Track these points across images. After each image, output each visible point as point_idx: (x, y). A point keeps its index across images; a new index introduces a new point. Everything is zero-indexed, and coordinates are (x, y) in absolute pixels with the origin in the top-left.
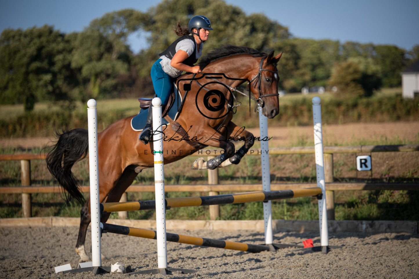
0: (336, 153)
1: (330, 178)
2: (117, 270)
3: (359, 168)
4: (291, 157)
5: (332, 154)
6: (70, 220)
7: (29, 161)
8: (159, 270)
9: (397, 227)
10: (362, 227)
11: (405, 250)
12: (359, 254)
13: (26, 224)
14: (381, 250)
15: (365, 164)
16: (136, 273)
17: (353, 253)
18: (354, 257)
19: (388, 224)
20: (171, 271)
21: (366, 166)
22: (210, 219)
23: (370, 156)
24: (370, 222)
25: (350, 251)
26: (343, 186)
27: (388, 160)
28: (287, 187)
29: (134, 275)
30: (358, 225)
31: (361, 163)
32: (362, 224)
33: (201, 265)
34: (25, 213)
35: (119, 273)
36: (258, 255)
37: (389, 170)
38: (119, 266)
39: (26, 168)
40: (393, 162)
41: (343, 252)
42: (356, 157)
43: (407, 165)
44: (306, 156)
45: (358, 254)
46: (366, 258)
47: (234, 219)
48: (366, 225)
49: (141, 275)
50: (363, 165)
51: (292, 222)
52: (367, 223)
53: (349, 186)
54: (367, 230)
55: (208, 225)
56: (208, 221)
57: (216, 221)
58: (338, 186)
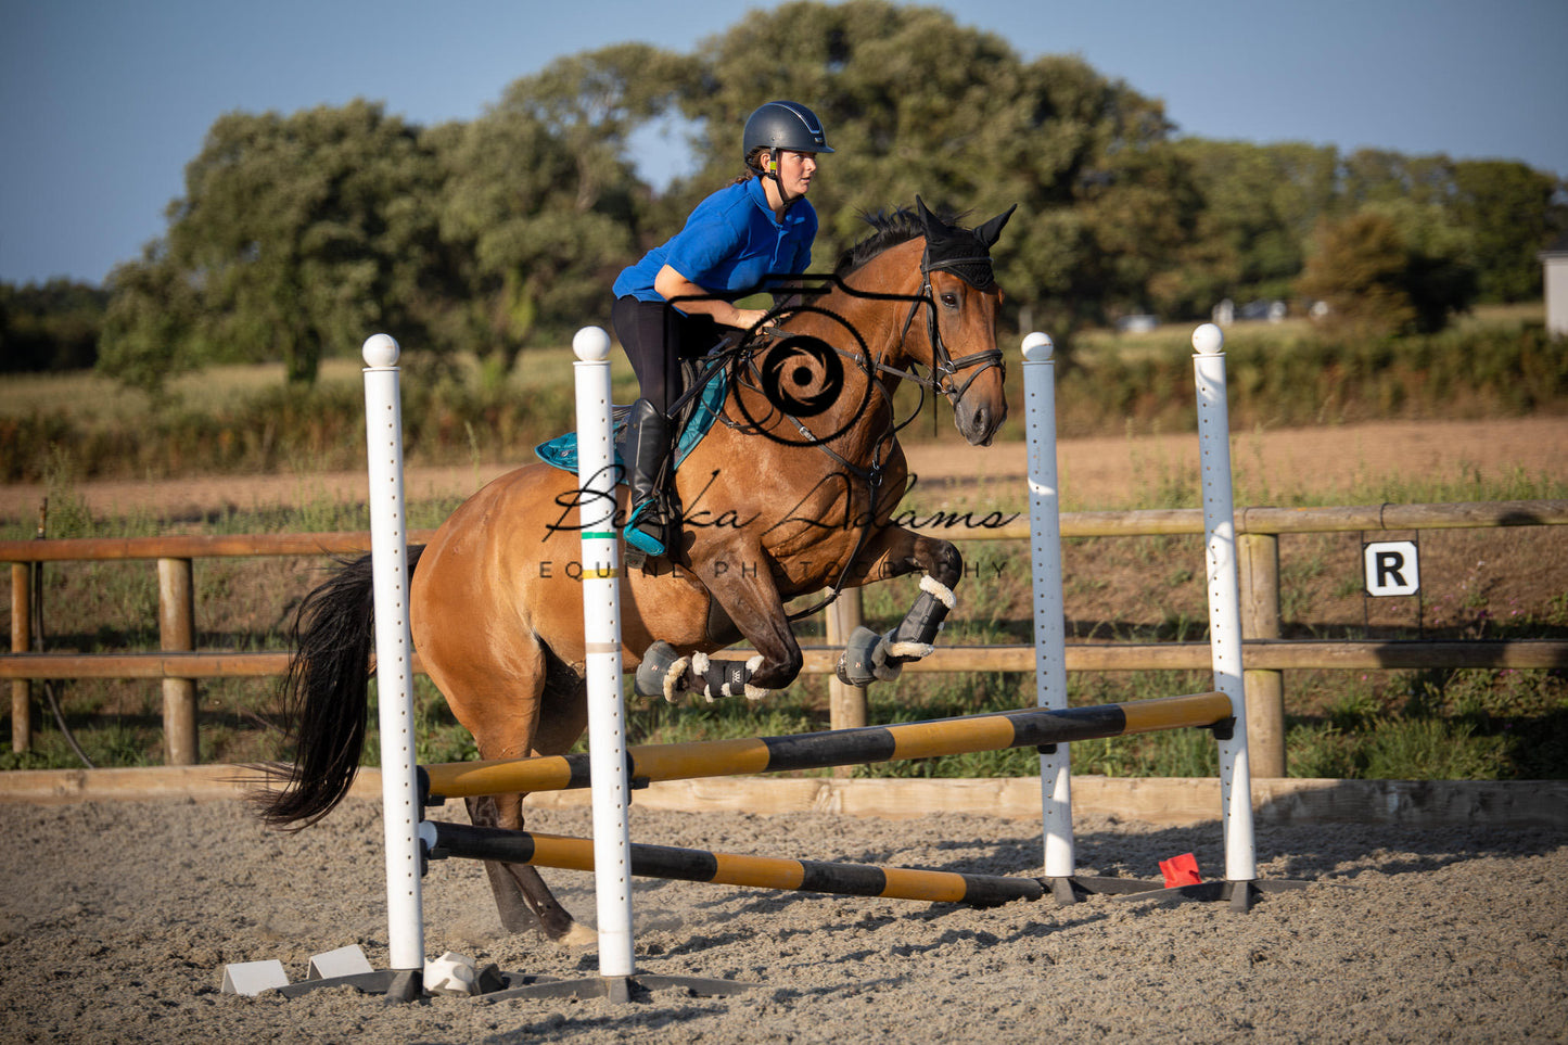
0: (1292, 532)
1: (1268, 623)
2: (447, 981)
3: (1373, 587)
4: (1130, 546)
5: (1275, 535)
7: (187, 561)
8: (604, 982)
9: (1515, 803)
10: (1385, 804)
11: (1542, 897)
12: (1369, 912)
13: (179, 789)
14: (1453, 898)
15: (1394, 570)
16: (515, 995)
17: (1348, 910)
18: (1348, 924)
19: (1481, 794)
20: (649, 986)
21: (1401, 581)
23: (1416, 543)
24: (1415, 784)
25: (1334, 902)
26: (1317, 652)
27: (1482, 558)
28: (1109, 657)
29: (506, 1003)
30: (1370, 796)
31: (1382, 570)
32: (1384, 791)
33: (771, 958)
34: (174, 751)
35: (456, 993)
36: (992, 918)
37: (1486, 592)
38: (452, 964)
39: (176, 589)
40: (1499, 562)
41: (1309, 905)
42: (1365, 546)
43: (1553, 574)
44: (1185, 542)
45: (1365, 912)
46: (1394, 932)
47: (921, 775)
48: (1401, 795)
49: (536, 1001)
50: (1389, 576)
51: (1129, 786)
52: (1404, 788)
53: (1336, 654)
54: (1404, 814)
55: (825, 795)
56: (824, 779)
57: (857, 781)
58: (1298, 654)
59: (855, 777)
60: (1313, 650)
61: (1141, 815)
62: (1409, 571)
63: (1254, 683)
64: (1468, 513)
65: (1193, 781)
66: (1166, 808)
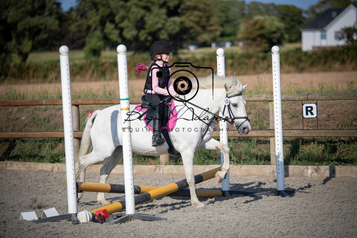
3: (305, 115)
6: (24, 164)
9: (342, 172)
10: (307, 172)
15: (310, 111)
19: (333, 170)
21: (312, 114)
22: (159, 164)
23: (316, 104)
24: (316, 167)
26: (290, 132)
27: (328, 108)
28: (234, 133)
30: (303, 170)
31: (307, 111)
32: (307, 169)
37: (329, 117)
40: (332, 109)
42: (303, 105)
43: (346, 113)
48: (312, 170)
50: (309, 113)
51: (239, 167)
52: (313, 168)
53: (295, 133)
54: (312, 175)
55: (158, 170)
56: (158, 165)
57: (167, 166)
58: (285, 133)
59: (166, 165)
60: (289, 132)
61: (242, 175)
62: (314, 111)
63: (273, 140)
64: (330, 96)
65: (257, 166)
66: (249, 173)
